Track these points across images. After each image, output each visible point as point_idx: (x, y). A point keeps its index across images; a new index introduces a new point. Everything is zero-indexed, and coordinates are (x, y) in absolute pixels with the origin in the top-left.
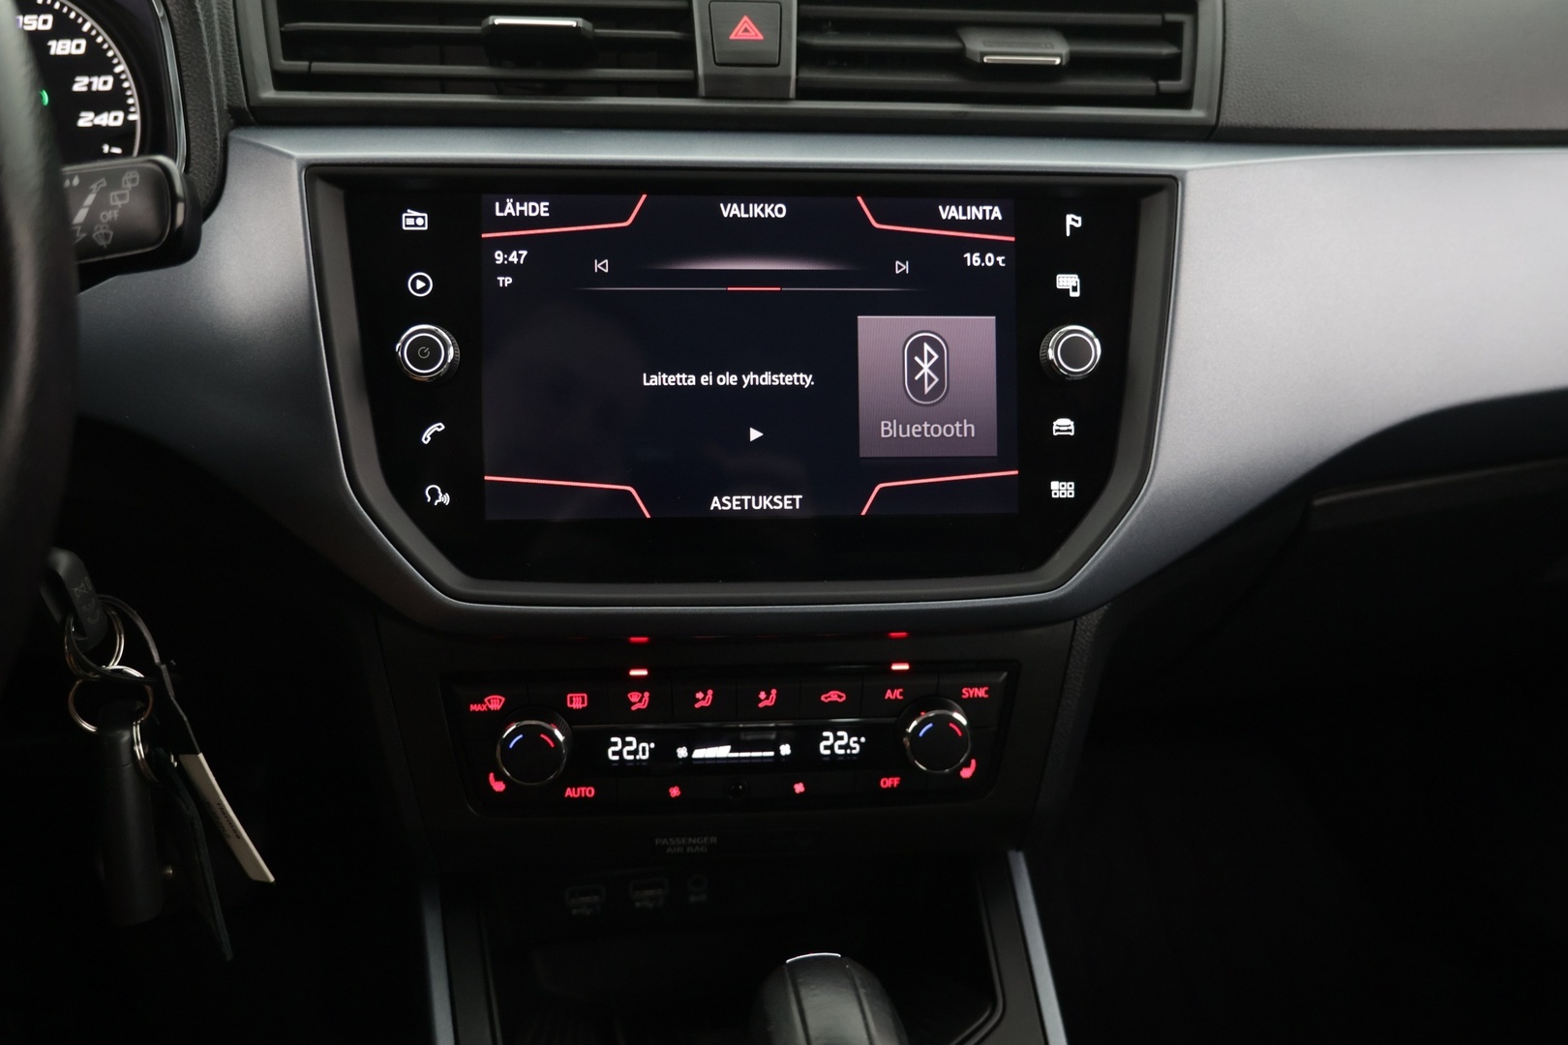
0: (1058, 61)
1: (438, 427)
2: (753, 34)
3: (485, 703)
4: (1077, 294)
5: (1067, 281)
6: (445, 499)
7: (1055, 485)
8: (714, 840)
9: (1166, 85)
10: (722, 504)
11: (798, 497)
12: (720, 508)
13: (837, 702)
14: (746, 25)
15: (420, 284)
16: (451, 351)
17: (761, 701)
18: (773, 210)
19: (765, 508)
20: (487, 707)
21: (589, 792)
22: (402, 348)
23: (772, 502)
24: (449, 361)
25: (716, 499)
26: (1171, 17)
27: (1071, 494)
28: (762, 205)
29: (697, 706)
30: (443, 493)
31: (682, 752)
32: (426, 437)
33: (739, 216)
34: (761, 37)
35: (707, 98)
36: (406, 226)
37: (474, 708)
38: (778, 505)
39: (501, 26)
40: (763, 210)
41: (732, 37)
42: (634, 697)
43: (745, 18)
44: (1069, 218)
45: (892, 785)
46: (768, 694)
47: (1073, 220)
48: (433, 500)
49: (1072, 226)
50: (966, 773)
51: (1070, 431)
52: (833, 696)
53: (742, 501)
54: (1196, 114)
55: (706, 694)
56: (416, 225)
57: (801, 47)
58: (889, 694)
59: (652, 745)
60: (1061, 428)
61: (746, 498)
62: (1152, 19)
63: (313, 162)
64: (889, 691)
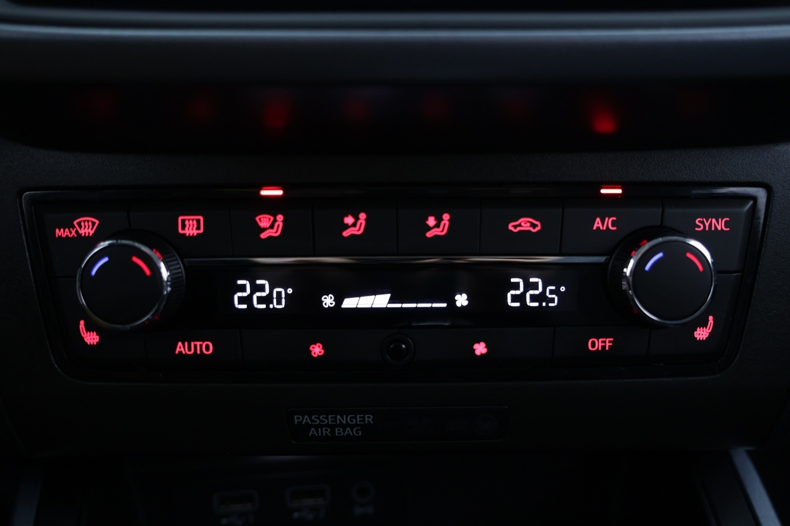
3: (74, 227)
8: (369, 419)
13: (530, 231)
17: (430, 228)
20: (77, 232)
21: (206, 347)
29: (346, 234)
31: (328, 301)
37: (59, 232)
42: (264, 221)
45: (604, 347)
46: (439, 220)
50: (702, 334)
52: (525, 224)
55: (357, 219)
58: (598, 223)
59: (290, 291)
64: (598, 220)
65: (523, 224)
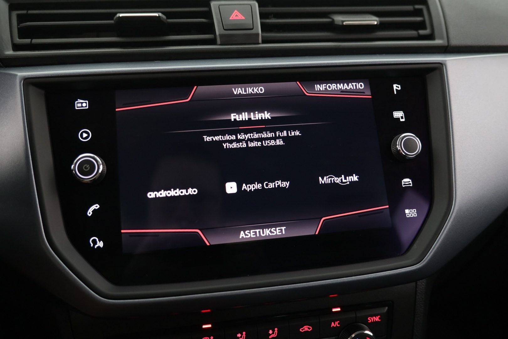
0: (376, 23)
1: (96, 207)
2: (240, 17)
4: (403, 120)
5: (398, 114)
6: (100, 244)
7: (407, 211)
9: (422, 32)
10: (246, 235)
11: (283, 228)
12: (245, 237)
13: (308, 331)
14: (236, 14)
15: (85, 135)
16: (101, 167)
17: (270, 335)
18: (258, 90)
19: (267, 235)
22: (75, 167)
23: (271, 231)
24: (100, 172)
25: (242, 232)
26: (417, 7)
27: (415, 215)
28: (252, 88)
30: (100, 241)
32: (90, 212)
33: (242, 93)
34: (243, 18)
35: (221, 45)
36: (77, 107)
38: (274, 233)
39: (123, 17)
40: (253, 90)
41: (231, 18)
43: (236, 11)
44: (395, 86)
46: (273, 331)
47: (397, 87)
48: (94, 245)
49: (396, 89)
51: (410, 184)
53: (256, 232)
54: (438, 42)
55: (242, 334)
56: (82, 107)
57: (262, 24)
58: (333, 324)
60: (406, 183)
61: (257, 231)
62: (409, 8)
63: (27, 77)
64: (333, 323)
65: (305, 328)
